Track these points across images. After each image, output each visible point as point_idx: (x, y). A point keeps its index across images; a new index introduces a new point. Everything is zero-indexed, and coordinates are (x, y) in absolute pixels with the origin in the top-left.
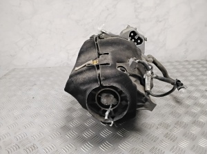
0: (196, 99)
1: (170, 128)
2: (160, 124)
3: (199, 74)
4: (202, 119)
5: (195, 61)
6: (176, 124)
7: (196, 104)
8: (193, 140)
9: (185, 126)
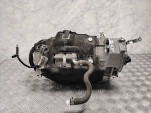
0: (142, 81)
1: (128, 102)
2: (121, 100)
3: (142, 63)
4: (149, 95)
5: (137, 54)
6: (132, 99)
7: (143, 85)
8: (146, 111)
9: (139, 101)
